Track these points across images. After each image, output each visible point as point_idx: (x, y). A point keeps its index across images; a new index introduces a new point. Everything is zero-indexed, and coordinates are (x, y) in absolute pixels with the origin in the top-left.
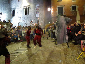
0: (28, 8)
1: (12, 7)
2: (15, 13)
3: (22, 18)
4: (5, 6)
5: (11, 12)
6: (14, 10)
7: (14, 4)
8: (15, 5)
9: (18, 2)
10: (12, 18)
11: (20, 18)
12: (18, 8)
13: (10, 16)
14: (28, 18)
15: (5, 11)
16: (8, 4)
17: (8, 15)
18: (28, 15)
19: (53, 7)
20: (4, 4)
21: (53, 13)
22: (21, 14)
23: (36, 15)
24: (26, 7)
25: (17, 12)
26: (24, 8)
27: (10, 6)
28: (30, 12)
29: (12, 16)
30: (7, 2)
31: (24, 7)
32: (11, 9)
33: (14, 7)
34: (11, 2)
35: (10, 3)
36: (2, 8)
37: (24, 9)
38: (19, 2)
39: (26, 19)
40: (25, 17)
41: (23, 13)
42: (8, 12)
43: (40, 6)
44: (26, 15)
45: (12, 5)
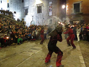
0: (41, 6)
1: (25, 6)
2: (28, 11)
3: (34, 16)
4: (19, 5)
5: (24, 11)
6: (27, 8)
7: (27, 3)
10: (25, 17)
12: (31, 7)
13: (23, 14)
14: (40, 16)
15: (19, 11)
16: (22, 3)
17: (22, 14)
18: (40, 13)
19: (68, 4)
20: (17, 3)
21: (68, 10)
22: (34, 13)
23: (49, 13)
24: (38, 5)
25: (30, 11)
27: (23, 5)
28: (43, 10)
29: (25, 15)
31: (37, 5)
32: (24, 8)
35: (23, 1)
36: (16, 7)
37: (37, 8)
38: (32, 1)
39: (39, 18)
40: (38, 15)
41: (36, 11)
42: (21, 11)
43: (53, 3)
44: (39, 13)
45: (25, 4)
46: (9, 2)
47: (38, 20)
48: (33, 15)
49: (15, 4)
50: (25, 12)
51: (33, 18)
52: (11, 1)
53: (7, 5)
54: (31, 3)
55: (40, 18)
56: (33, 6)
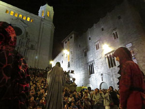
1: (89, 61)
2: (93, 68)
3: (104, 75)
4: (81, 61)
5: (88, 67)
6: (92, 63)
7: (91, 55)
8: (93, 56)
9: (96, 51)
10: (90, 77)
11: (102, 75)
12: (98, 60)
13: (87, 74)
14: (115, 72)
15: (81, 69)
16: (85, 58)
17: (85, 73)
18: (114, 67)
20: (79, 59)
22: (103, 68)
24: (109, 55)
25: (96, 66)
26: (105, 58)
27: (86, 60)
29: (90, 74)
30: (82, 55)
31: (106, 55)
32: (88, 63)
33: (92, 59)
34: (87, 53)
35: (86, 55)
36: (78, 65)
37: (107, 59)
38: (98, 50)
39: (112, 76)
40: (110, 71)
41: (105, 65)
42: (84, 69)
44: (111, 68)
45: (89, 58)
46: (70, 60)
47: (112, 80)
48: (102, 73)
49: (77, 61)
50: (89, 69)
51: (102, 78)
52: (72, 58)
53: (67, 65)
54: (96, 54)
55: (114, 76)
56: (100, 58)
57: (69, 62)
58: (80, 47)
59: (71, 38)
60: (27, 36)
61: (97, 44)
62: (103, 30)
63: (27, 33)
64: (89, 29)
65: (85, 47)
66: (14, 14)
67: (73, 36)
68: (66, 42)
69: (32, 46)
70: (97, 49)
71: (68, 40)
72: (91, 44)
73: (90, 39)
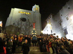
1: (63, 27)
2: (67, 31)
6: (65, 29)
8: (65, 24)
9: (67, 21)
16: (60, 26)
17: (62, 35)
27: (62, 27)
29: (65, 35)
30: (58, 25)
32: (63, 29)
33: (65, 26)
34: (61, 23)
36: (57, 31)
42: (61, 32)
46: (52, 29)
50: (64, 32)
52: (53, 28)
54: (67, 23)
56: (71, 25)
57: (51, 30)
58: (56, 21)
59: (50, 17)
60: (29, 21)
61: (67, 17)
62: (69, 8)
63: (29, 20)
64: (60, 10)
65: (59, 21)
66: (22, 12)
67: (51, 16)
68: (48, 20)
69: (32, 25)
70: (67, 20)
71: (49, 19)
72: (63, 18)
73: (62, 15)
